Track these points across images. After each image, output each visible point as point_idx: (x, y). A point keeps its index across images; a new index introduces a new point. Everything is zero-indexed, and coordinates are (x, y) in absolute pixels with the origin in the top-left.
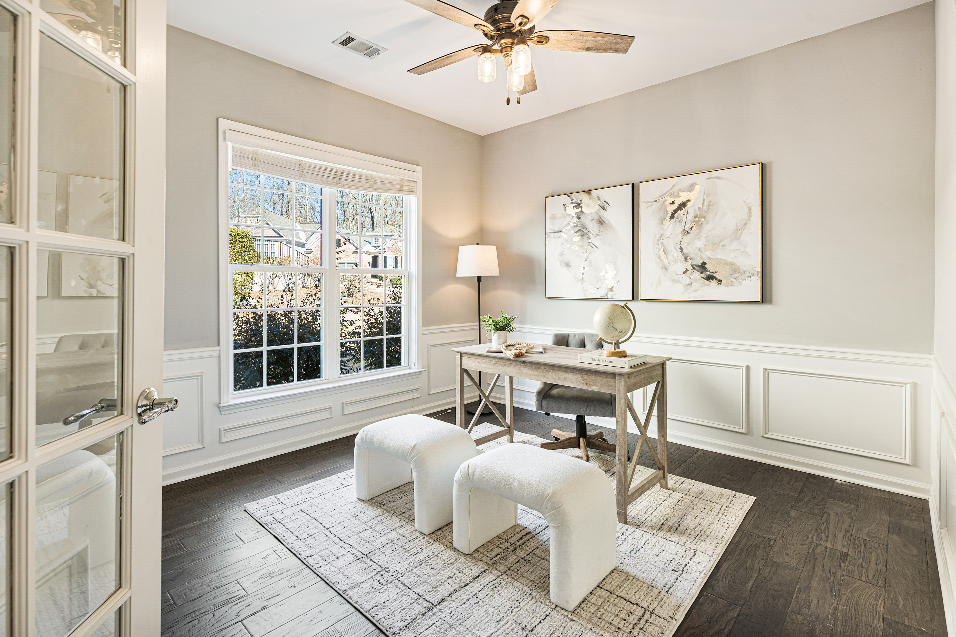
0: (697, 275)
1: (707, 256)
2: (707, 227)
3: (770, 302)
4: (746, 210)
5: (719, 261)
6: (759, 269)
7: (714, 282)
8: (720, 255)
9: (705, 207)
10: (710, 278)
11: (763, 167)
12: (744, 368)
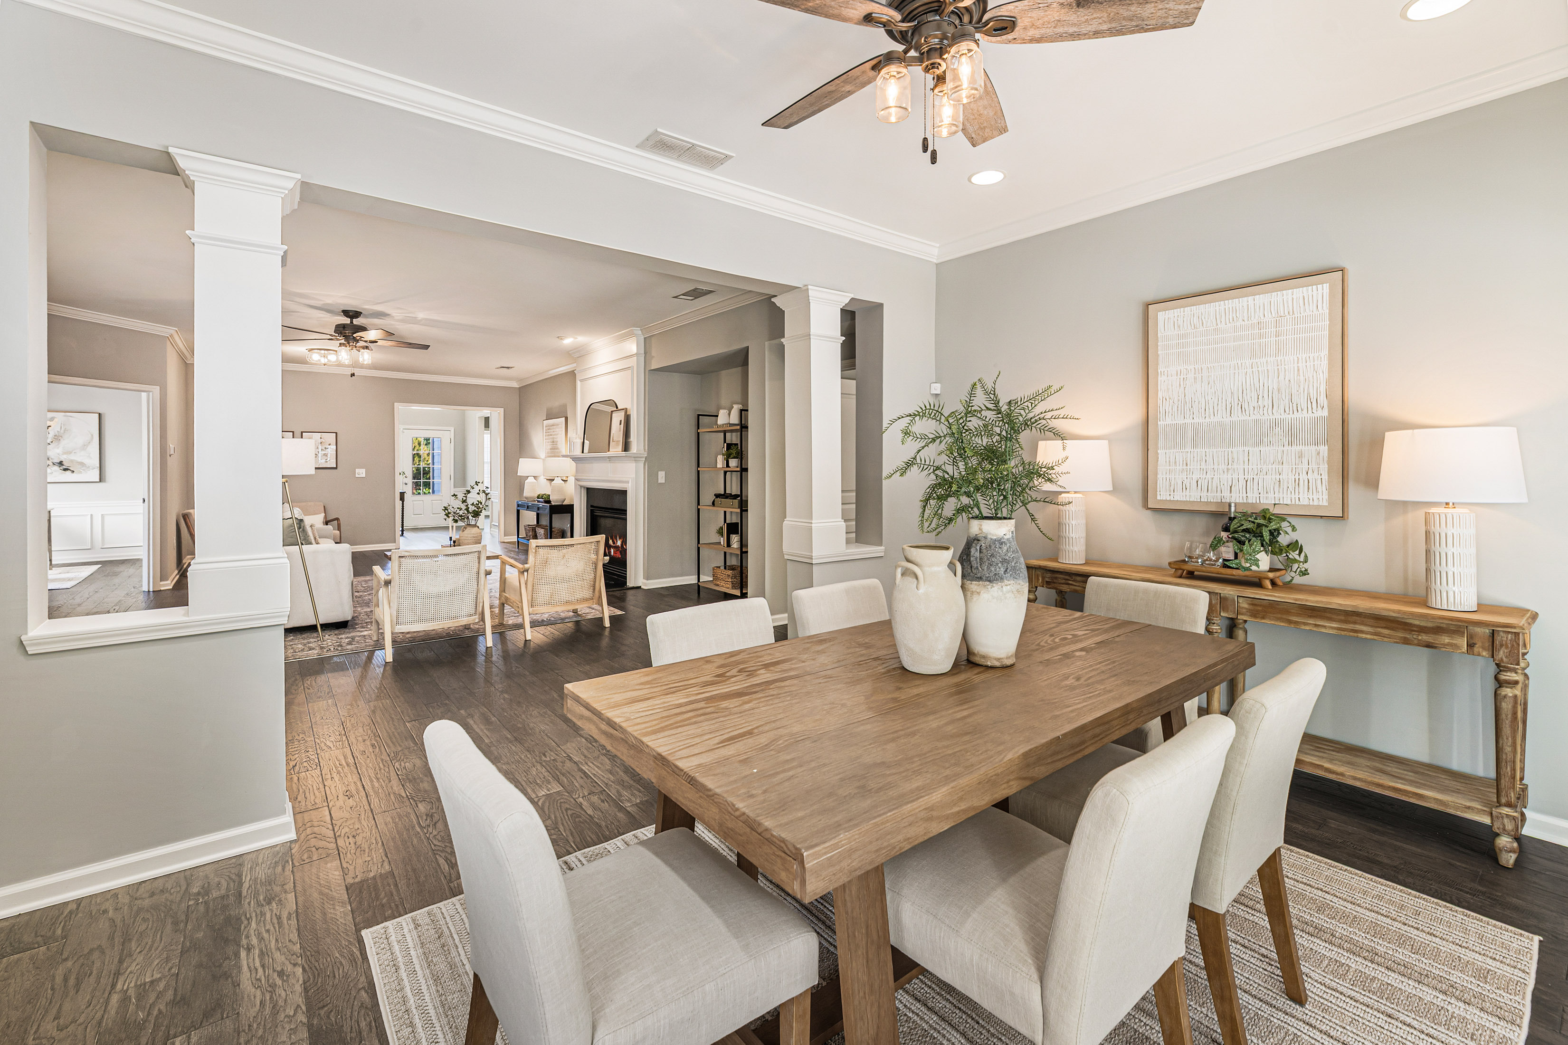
0: (56, 468)
1: (63, 458)
2: (63, 442)
3: (105, 481)
4: (90, 436)
5: (72, 461)
6: (98, 466)
7: (68, 472)
8: (72, 457)
9: (62, 431)
10: (65, 470)
11: (100, 414)
12: (89, 516)
